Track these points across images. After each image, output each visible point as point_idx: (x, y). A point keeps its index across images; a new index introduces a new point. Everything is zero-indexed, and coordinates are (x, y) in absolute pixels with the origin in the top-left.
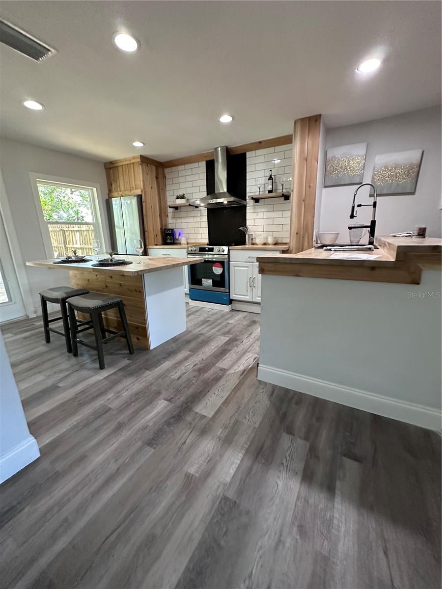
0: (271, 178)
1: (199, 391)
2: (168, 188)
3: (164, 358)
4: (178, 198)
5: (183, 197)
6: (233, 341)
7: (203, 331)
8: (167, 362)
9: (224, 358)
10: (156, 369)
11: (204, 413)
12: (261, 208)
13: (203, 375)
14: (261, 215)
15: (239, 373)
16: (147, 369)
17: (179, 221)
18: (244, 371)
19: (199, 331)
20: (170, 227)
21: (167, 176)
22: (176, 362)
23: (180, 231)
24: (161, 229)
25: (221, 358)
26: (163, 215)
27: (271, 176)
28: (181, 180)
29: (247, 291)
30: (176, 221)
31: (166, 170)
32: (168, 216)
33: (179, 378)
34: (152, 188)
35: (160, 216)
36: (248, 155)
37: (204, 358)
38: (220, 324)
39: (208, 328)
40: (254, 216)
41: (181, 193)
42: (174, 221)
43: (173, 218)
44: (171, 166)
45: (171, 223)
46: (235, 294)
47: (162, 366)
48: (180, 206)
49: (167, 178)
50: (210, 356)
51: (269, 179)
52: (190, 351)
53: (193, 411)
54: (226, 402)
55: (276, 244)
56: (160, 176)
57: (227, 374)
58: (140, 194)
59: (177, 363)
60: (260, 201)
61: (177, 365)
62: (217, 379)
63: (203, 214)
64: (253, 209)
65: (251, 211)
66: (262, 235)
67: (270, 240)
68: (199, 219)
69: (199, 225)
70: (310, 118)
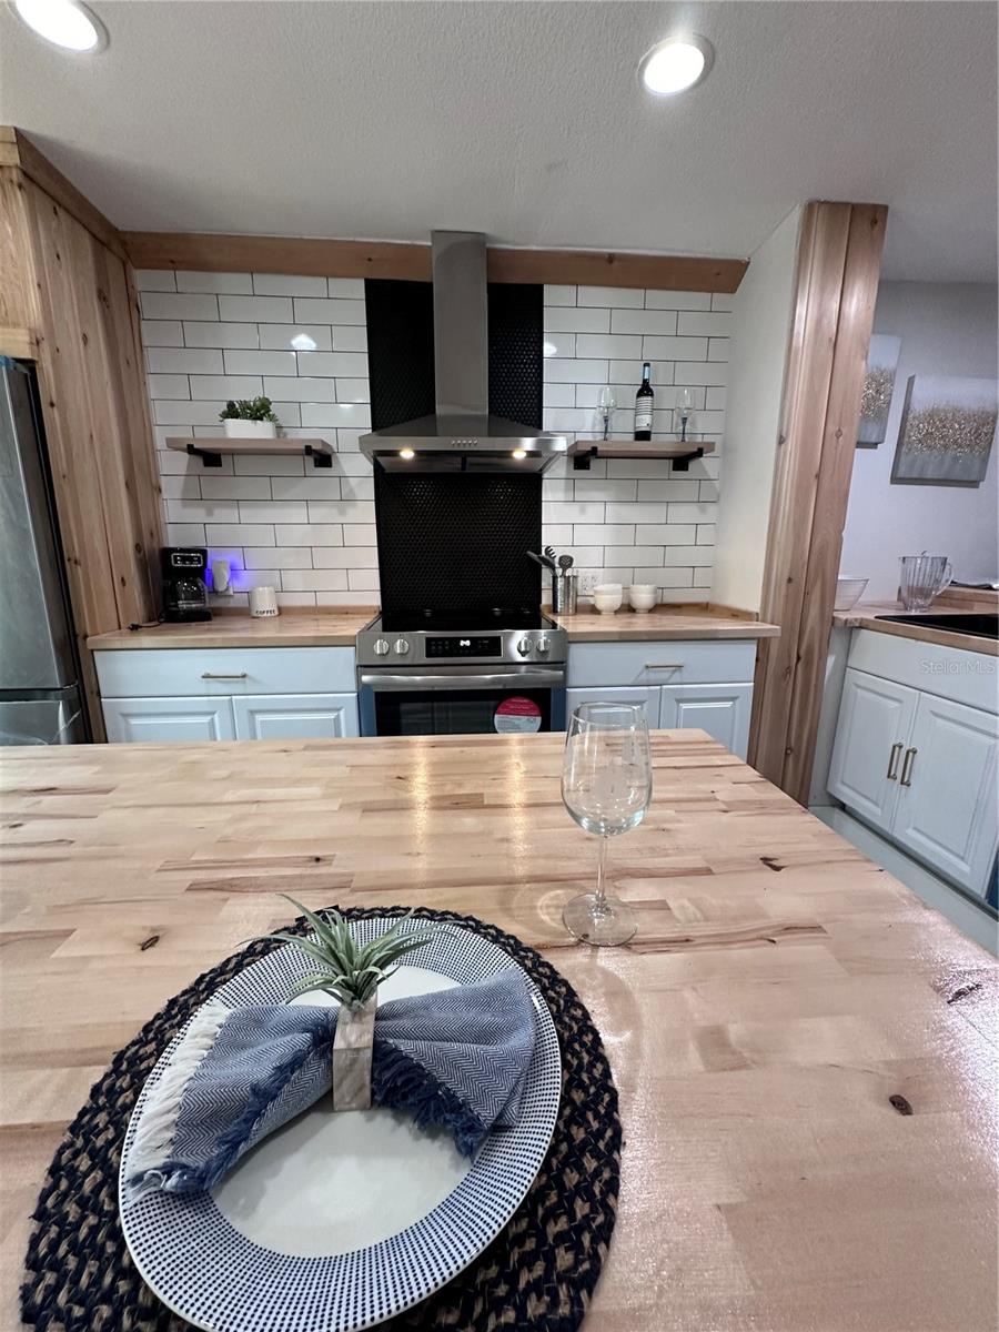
0: (646, 390)
2: (153, 361)
4: (232, 412)
5: (259, 411)
12: (597, 489)
14: (595, 512)
17: (224, 514)
20: (173, 539)
21: (145, 301)
23: (234, 556)
24: (138, 548)
26: (141, 480)
27: (645, 382)
28: (232, 336)
30: (210, 513)
31: (142, 279)
32: (160, 490)
34: (85, 338)
35: (126, 484)
36: (552, 295)
40: (572, 514)
41: (247, 393)
42: (197, 514)
43: (187, 500)
44: (174, 265)
45: (181, 524)
48: (233, 453)
51: (640, 394)
56: (117, 299)
58: (26, 354)
60: (594, 463)
63: (351, 491)
64: (566, 490)
65: (561, 496)
66: (600, 578)
67: (643, 596)
68: (334, 511)
69: (331, 536)
70: (856, 210)
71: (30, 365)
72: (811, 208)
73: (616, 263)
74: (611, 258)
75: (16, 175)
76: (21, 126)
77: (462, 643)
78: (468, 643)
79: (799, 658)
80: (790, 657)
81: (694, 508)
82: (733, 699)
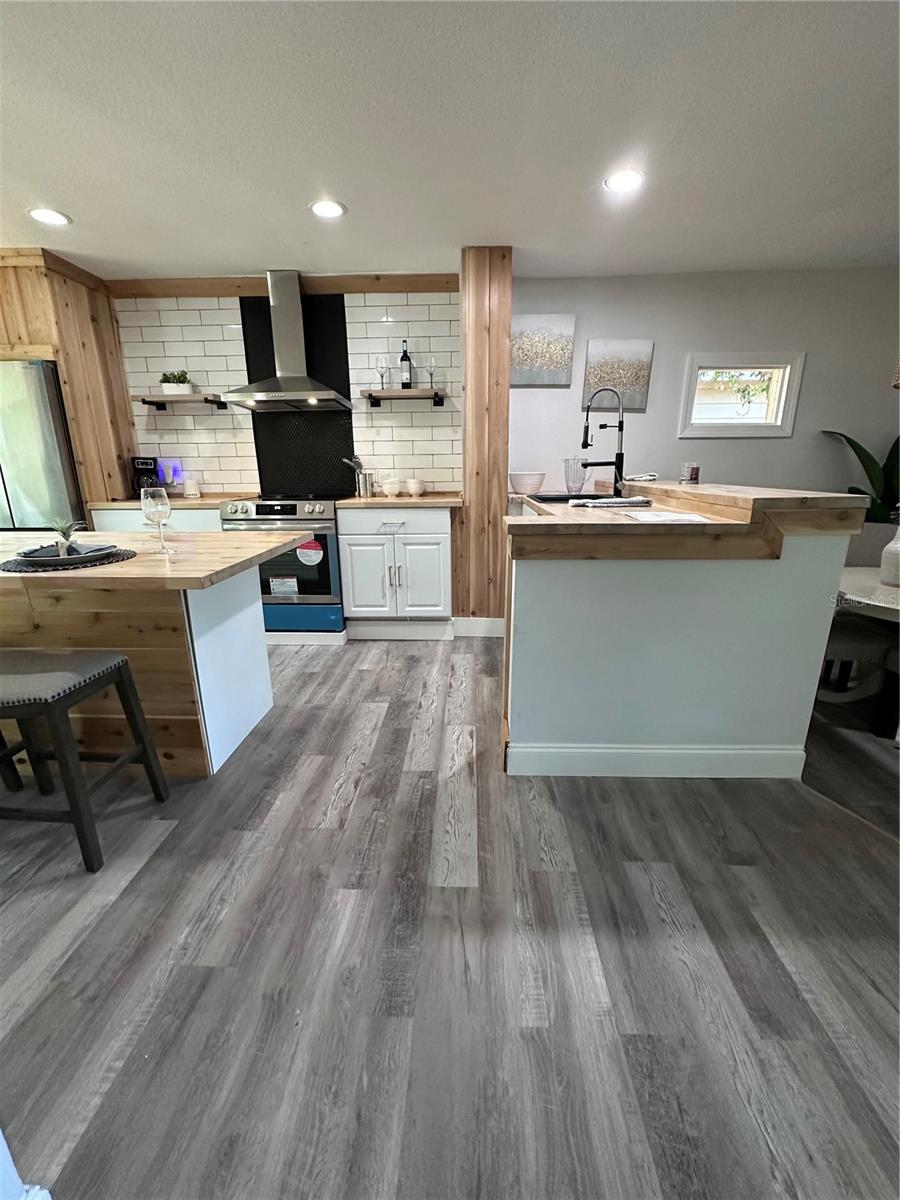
0: (405, 357)
1: (409, 838)
2: (127, 350)
3: (267, 787)
4: (166, 379)
5: (181, 379)
6: (400, 708)
7: (319, 700)
8: (281, 796)
9: (409, 749)
10: (266, 821)
11: (457, 882)
12: (386, 419)
13: (394, 800)
14: (386, 433)
15: (465, 773)
16: (241, 827)
17: (169, 438)
18: (470, 765)
19: (308, 701)
20: (143, 452)
21: (121, 317)
22: (305, 788)
23: (177, 462)
24: (119, 457)
25: (404, 750)
26: (120, 419)
27: (405, 352)
28: (170, 334)
29: (384, 596)
30: (161, 437)
31: (118, 304)
32: (134, 424)
33: (342, 825)
34: (83, 344)
35: (111, 422)
36: (349, 299)
37: (366, 760)
38: (344, 677)
39: (323, 692)
40: (372, 434)
41: (175, 368)
42: (155, 438)
43: (148, 430)
44: (135, 296)
45: (146, 443)
46: (356, 606)
47: (274, 808)
48: (172, 402)
49: (122, 324)
50: (375, 752)
51: (402, 360)
52: (321, 753)
53: (432, 888)
54: (484, 842)
55: (424, 494)
56: (104, 319)
57: (440, 782)
58: (51, 358)
59: (309, 792)
60: (382, 402)
61: (314, 796)
62: (429, 799)
63: (239, 423)
64: (367, 420)
65: (364, 424)
66: (392, 475)
67: (413, 487)
68: (230, 436)
69: (230, 450)
70: (492, 250)
71: (54, 363)
72: (464, 251)
73: (382, 281)
74: (378, 278)
75: (44, 270)
76: (46, 247)
77: (276, 508)
78: (279, 508)
79: (489, 522)
80: (483, 521)
81: (449, 430)
82: (438, 544)
